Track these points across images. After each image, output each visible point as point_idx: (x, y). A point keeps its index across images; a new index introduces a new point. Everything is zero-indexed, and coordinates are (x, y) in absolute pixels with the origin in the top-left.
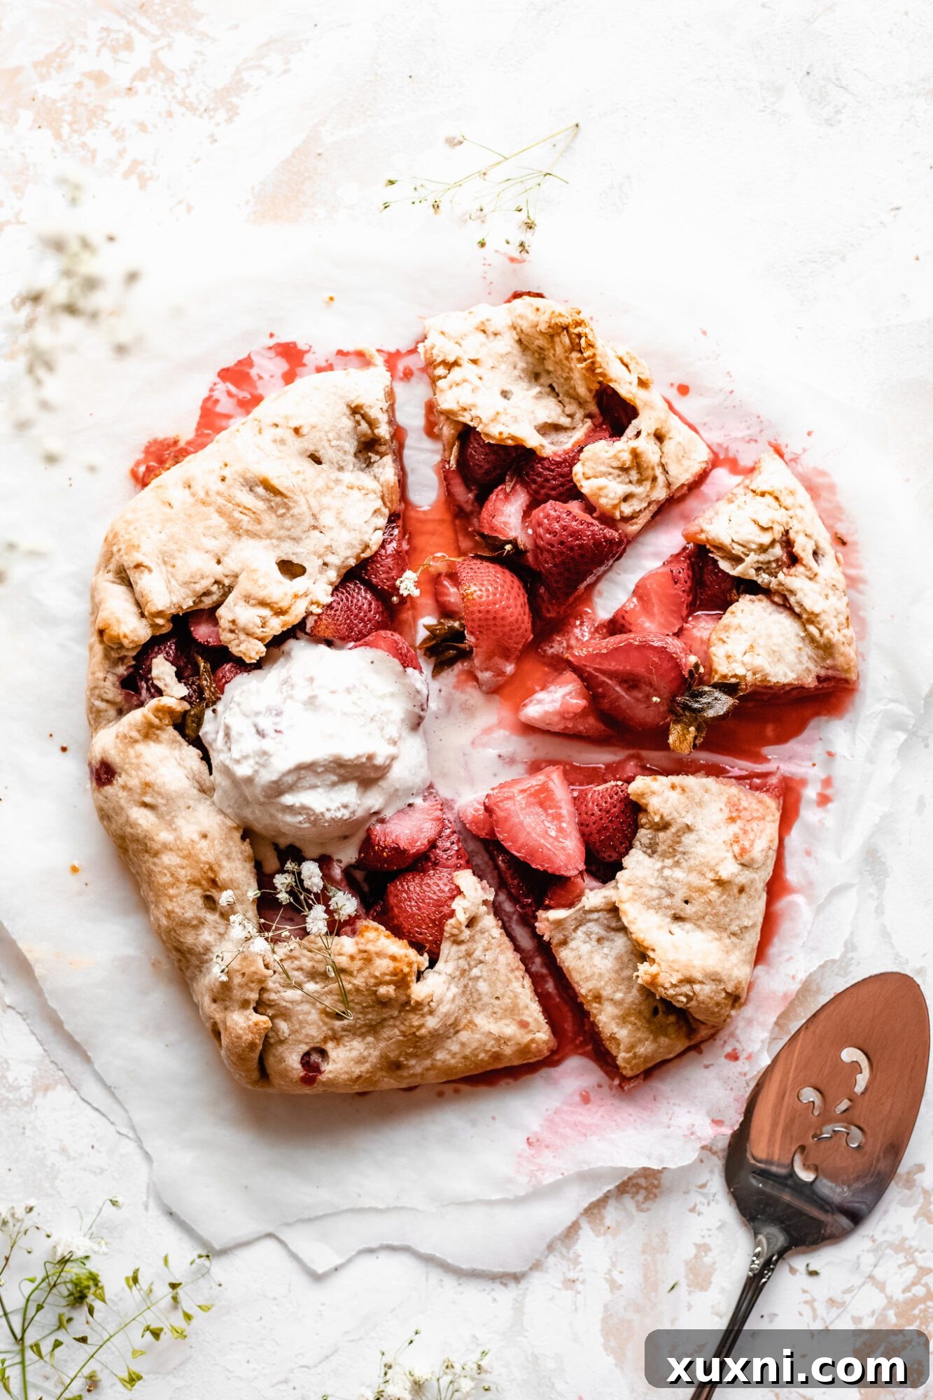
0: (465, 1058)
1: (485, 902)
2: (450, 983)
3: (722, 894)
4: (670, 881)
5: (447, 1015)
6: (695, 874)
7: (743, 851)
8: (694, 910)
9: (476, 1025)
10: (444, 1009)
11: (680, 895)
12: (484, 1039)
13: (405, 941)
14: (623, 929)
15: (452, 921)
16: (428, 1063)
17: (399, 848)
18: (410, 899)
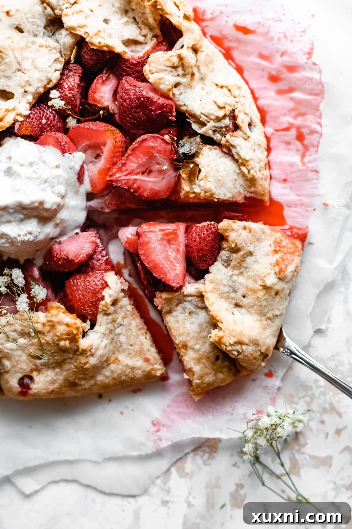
0: (114, 379)
1: (123, 291)
2: (103, 338)
3: (266, 294)
4: (236, 283)
5: (101, 356)
6: (251, 281)
7: (281, 271)
8: (248, 301)
9: (119, 361)
10: (99, 353)
11: (241, 292)
12: (124, 369)
13: (75, 315)
14: (205, 308)
15: (102, 302)
16: (92, 382)
17: (68, 259)
18: (78, 290)
